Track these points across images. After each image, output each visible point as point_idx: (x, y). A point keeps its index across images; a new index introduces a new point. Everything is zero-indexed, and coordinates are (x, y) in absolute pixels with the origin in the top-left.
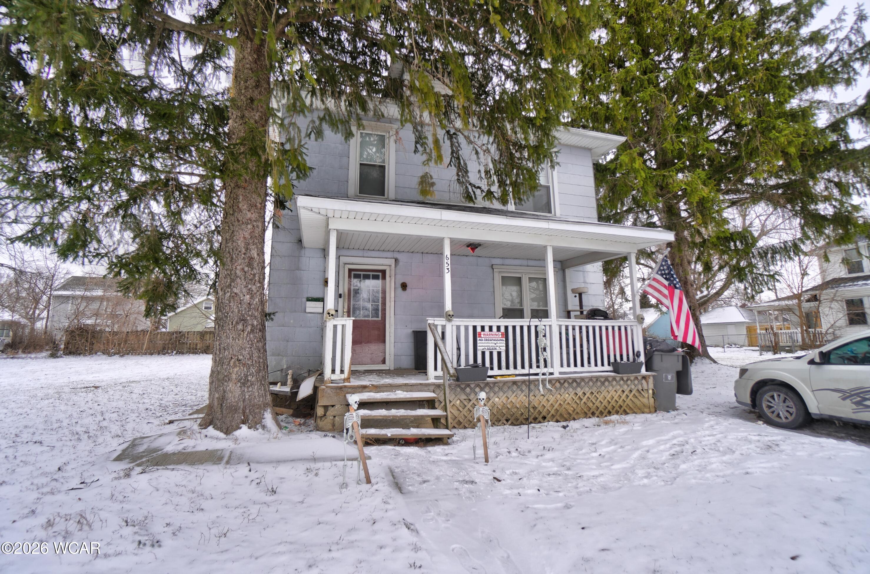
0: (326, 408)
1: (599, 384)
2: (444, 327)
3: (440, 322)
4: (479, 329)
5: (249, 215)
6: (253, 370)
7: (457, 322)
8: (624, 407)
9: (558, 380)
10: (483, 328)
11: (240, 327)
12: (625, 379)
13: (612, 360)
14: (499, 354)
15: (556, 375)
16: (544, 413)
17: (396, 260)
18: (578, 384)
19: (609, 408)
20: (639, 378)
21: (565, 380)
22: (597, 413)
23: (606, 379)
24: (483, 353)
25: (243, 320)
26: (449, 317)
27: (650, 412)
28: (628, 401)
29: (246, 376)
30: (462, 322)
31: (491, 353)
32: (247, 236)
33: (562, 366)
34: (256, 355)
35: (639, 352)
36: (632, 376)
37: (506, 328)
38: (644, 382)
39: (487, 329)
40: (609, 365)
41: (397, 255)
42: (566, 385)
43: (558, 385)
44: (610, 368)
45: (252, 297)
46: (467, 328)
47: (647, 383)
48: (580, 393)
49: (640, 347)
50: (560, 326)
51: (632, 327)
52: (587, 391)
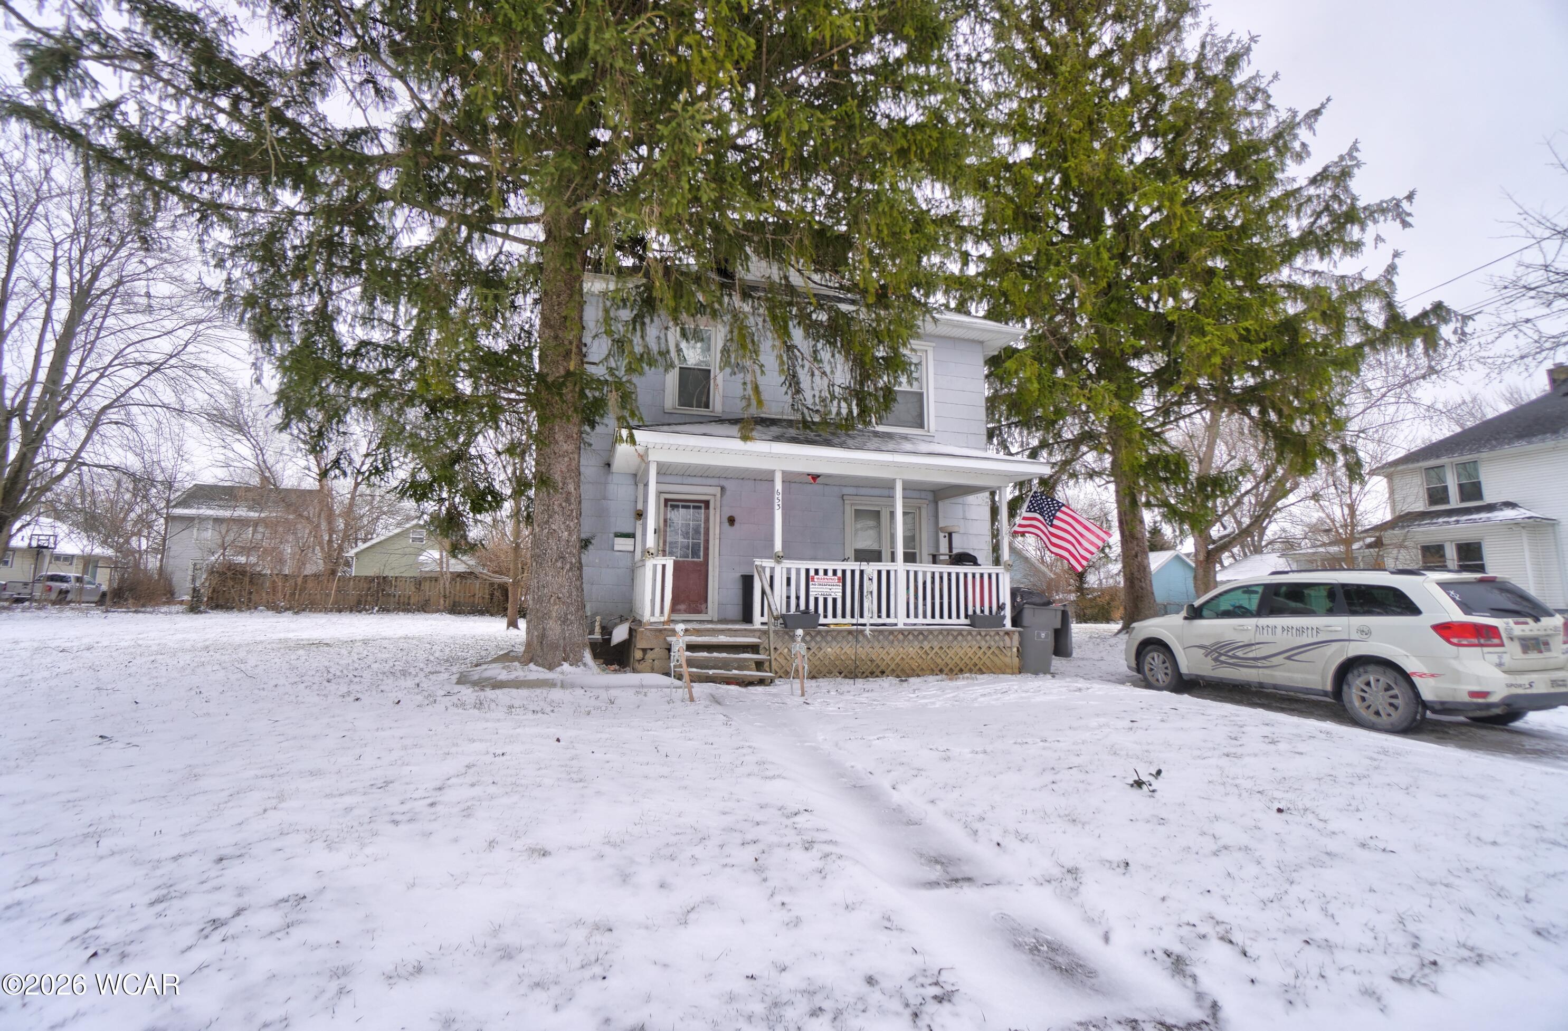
0: (644, 651)
1: (950, 638)
2: (772, 569)
3: (768, 563)
4: (812, 573)
5: (565, 447)
6: (572, 609)
7: (787, 564)
8: (980, 665)
9: (901, 632)
10: (817, 572)
11: (559, 564)
12: (983, 633)
13: (970, 612)
14: (835, 600)
15: (901, 626)
16: (882, 667)
17: (723, 489)
18: (925, 638)
19: (961, 665)
20: (1002, 633)
21: (910, 632)
22: (946, 670)
23: (960, 633)
24: (816, 599)
25: (563, 558)
26: (778, 558)
27: (1013, 674)
28: (984, 659)
29: (566, 615)
30: (793, 565)
31: (825, 600)
32: (564, 469)
33: (908, 616)
34: (574, 593)
35: (1004, 604)
36: (992, 631)
37: (844, 572)
38: (1006, 637)
39: (821, 572)
40: (966, 616)
41: (723, 483)
42: (911, 637)
43: (901, 637)
44: (968, 622)
46: (798, 570)
47: (1011, 639)
48: (927, 646)
49: (1006, 598)
50: (908, 572)
51: (997, 575)
52: (936, 644)
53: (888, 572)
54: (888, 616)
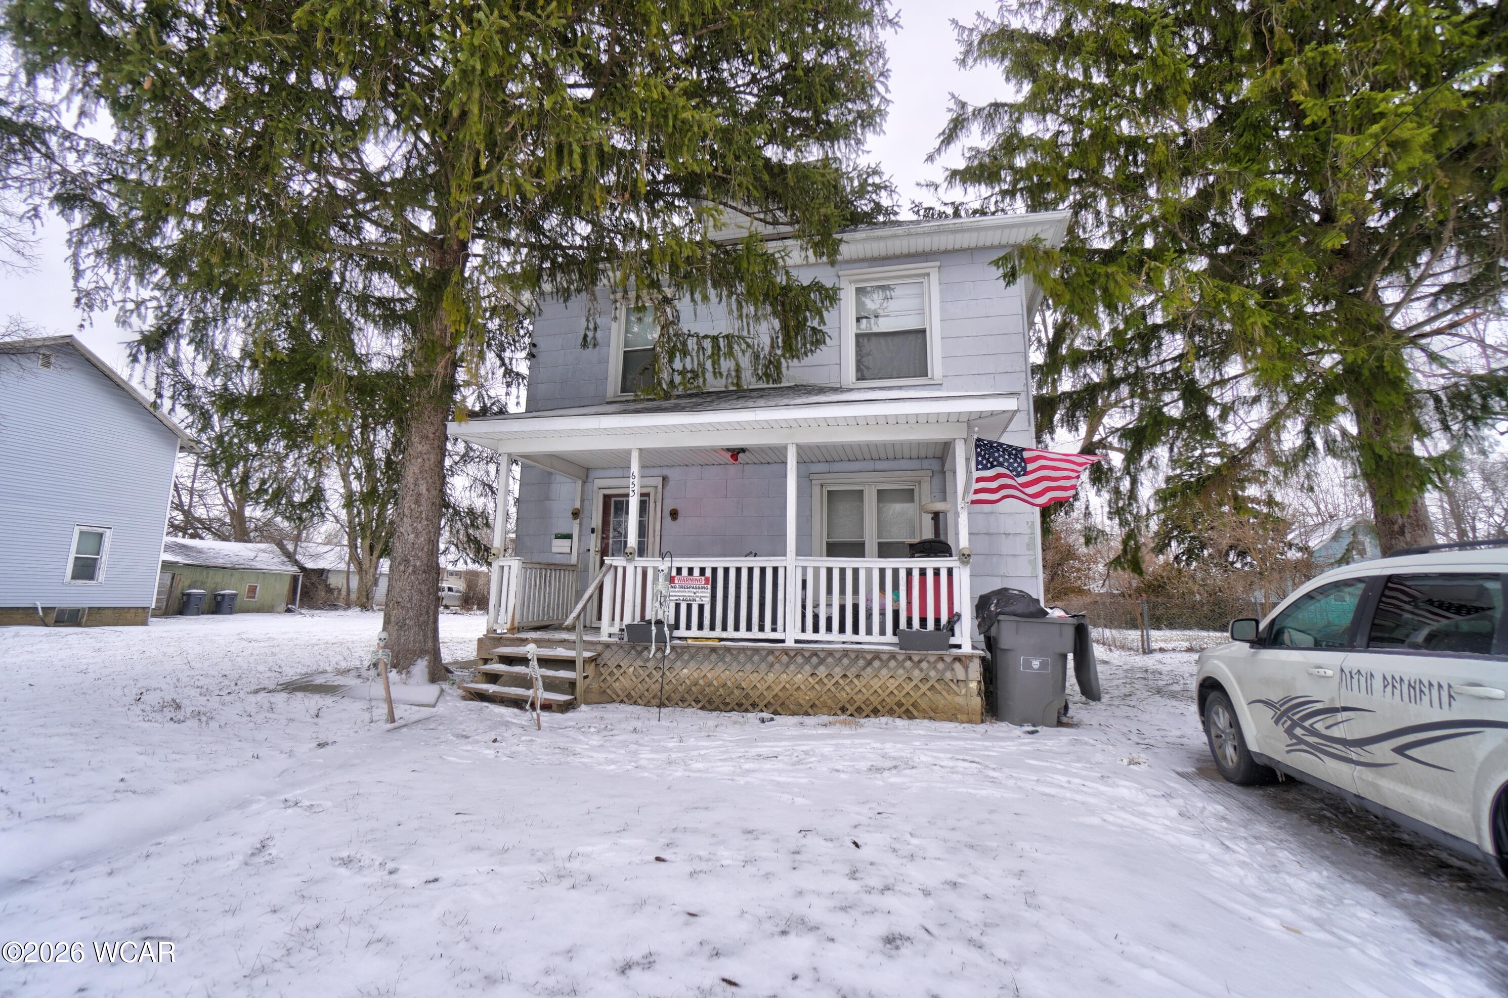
1: (861, 663)
2: (624, 569)
3: (620, 563)
5: (420, 448)
6: (411, 613)
7: (642, 561)
8: (908, 705)
9: (787, 652)
10: (679, 570)
11: (402, 568)
12: (916, 658)
14: (701, 607)
15: (790, 643)
16: (755, 698)
17: (665, 479)
18: (822, 661)
19: (876, 702)
20: (948, 659)
21: (799, 652)
22: (851, 709)
23: (877, 655)
24: (677, 606)
25: (407, 561)
26: (632, 556)
27: (970, 722)
28: (916, 697)
29: (405, 619)
30: (651, 563)
31: (689, 607)
32: (417, 471)
33: (803, 630)
34: (416, 597)
35: (959, 616)
36: (933, 655)
37: (714, 570)
38: (957, 666)
39: (685, 572)
40: (895, 634)
41: (666, 472)
42: (799, 659)
43: (785, 659)
44: (895, 640)
45: (417, 536)
47: (966, 668)
48: (822, 671)
49: (965, 606)
50: (804, 569)
51: (950, 572)
52: (838, 672)
53: (775, 570)
54: (774, 630)
